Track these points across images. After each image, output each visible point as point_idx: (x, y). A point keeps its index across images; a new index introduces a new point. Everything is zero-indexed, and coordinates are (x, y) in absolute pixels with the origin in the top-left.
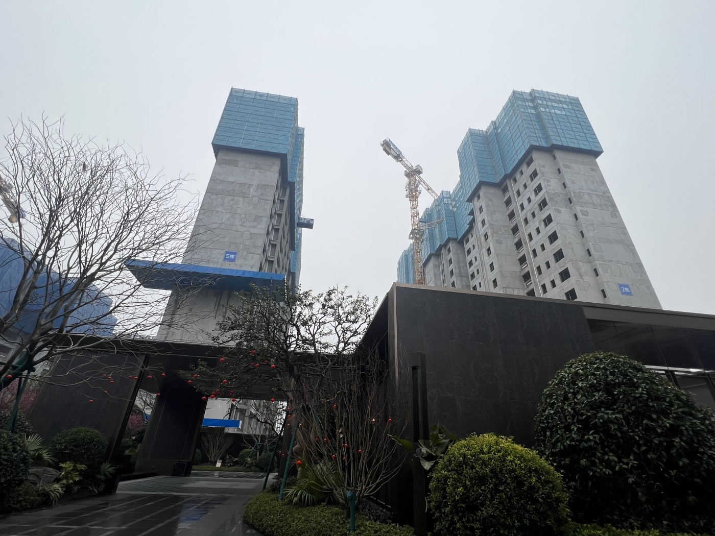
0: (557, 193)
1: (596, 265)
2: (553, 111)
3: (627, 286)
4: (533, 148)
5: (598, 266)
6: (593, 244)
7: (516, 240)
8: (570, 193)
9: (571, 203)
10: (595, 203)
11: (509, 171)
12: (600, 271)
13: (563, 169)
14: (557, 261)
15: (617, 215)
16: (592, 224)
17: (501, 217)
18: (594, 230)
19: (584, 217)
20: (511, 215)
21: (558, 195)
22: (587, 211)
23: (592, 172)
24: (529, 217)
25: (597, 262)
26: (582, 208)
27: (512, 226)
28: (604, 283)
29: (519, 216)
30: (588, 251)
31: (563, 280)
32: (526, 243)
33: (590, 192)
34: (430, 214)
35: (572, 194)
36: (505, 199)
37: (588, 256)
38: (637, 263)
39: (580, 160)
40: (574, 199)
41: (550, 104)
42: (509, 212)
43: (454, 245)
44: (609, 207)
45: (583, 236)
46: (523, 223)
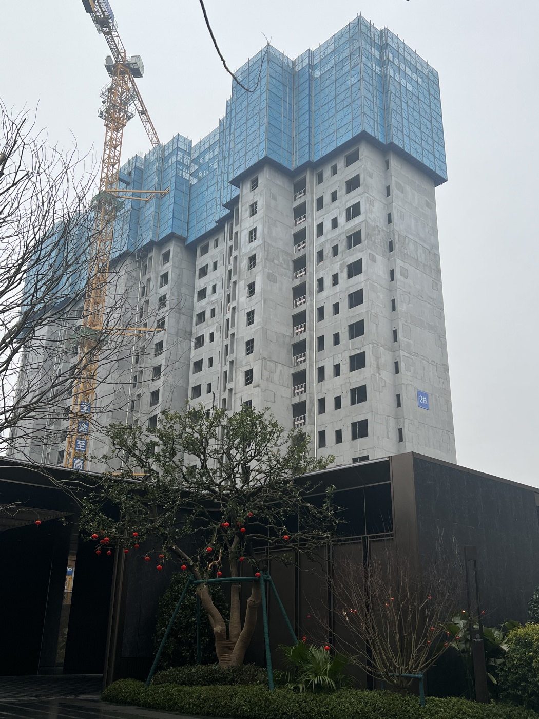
0: (377, 227)
1: (399, 356)
2: (403, 82)
3: (425, 395)
4: (363, 137)
5: (402, 359)
6: (403, 324)
7: (298, 282)
8: (394, 234)
9: (391, 250)
10: (420, 260)
11: (316, 158)
12: (402, 366)
13: (394, 191)
14: (352, 337)
15: (439, 285)
16: (409, 293)
17: (283, 234)
18: (409, 303)
19: (402, 278)
20: (299, 237)
21: (379, 231)
22: (407, 271)
23: (426, 208)
24: (328, 252)
25: (402, 353)
26: (403, 264)
27: (297, 256)
28: (403, 386)
29: (311, 243)
30: (395, 332)
31: (353, 369)
32: (312, 293)
33: (417, 240)
34: (142, 171)
35: (396, 237)
36: (297, 203)
37: (393, 340)
38: (443, 364)
39: (417, 182)
40: (396, 246)
41: (402, 66)
42: (297, 229)
43: (178, 250)
44: (433, 271)
45: (394, 309)
46: (315, 257)
